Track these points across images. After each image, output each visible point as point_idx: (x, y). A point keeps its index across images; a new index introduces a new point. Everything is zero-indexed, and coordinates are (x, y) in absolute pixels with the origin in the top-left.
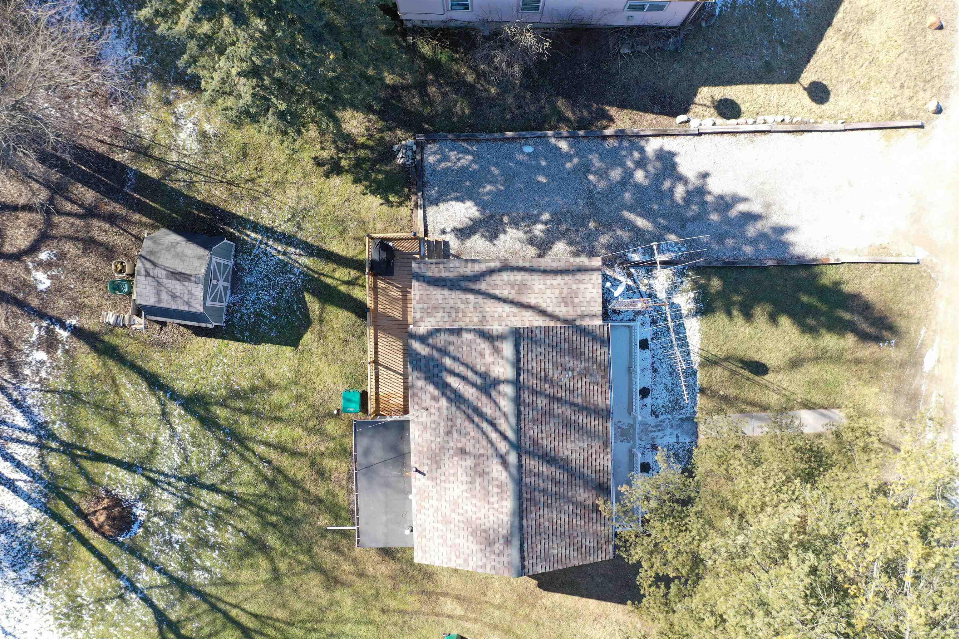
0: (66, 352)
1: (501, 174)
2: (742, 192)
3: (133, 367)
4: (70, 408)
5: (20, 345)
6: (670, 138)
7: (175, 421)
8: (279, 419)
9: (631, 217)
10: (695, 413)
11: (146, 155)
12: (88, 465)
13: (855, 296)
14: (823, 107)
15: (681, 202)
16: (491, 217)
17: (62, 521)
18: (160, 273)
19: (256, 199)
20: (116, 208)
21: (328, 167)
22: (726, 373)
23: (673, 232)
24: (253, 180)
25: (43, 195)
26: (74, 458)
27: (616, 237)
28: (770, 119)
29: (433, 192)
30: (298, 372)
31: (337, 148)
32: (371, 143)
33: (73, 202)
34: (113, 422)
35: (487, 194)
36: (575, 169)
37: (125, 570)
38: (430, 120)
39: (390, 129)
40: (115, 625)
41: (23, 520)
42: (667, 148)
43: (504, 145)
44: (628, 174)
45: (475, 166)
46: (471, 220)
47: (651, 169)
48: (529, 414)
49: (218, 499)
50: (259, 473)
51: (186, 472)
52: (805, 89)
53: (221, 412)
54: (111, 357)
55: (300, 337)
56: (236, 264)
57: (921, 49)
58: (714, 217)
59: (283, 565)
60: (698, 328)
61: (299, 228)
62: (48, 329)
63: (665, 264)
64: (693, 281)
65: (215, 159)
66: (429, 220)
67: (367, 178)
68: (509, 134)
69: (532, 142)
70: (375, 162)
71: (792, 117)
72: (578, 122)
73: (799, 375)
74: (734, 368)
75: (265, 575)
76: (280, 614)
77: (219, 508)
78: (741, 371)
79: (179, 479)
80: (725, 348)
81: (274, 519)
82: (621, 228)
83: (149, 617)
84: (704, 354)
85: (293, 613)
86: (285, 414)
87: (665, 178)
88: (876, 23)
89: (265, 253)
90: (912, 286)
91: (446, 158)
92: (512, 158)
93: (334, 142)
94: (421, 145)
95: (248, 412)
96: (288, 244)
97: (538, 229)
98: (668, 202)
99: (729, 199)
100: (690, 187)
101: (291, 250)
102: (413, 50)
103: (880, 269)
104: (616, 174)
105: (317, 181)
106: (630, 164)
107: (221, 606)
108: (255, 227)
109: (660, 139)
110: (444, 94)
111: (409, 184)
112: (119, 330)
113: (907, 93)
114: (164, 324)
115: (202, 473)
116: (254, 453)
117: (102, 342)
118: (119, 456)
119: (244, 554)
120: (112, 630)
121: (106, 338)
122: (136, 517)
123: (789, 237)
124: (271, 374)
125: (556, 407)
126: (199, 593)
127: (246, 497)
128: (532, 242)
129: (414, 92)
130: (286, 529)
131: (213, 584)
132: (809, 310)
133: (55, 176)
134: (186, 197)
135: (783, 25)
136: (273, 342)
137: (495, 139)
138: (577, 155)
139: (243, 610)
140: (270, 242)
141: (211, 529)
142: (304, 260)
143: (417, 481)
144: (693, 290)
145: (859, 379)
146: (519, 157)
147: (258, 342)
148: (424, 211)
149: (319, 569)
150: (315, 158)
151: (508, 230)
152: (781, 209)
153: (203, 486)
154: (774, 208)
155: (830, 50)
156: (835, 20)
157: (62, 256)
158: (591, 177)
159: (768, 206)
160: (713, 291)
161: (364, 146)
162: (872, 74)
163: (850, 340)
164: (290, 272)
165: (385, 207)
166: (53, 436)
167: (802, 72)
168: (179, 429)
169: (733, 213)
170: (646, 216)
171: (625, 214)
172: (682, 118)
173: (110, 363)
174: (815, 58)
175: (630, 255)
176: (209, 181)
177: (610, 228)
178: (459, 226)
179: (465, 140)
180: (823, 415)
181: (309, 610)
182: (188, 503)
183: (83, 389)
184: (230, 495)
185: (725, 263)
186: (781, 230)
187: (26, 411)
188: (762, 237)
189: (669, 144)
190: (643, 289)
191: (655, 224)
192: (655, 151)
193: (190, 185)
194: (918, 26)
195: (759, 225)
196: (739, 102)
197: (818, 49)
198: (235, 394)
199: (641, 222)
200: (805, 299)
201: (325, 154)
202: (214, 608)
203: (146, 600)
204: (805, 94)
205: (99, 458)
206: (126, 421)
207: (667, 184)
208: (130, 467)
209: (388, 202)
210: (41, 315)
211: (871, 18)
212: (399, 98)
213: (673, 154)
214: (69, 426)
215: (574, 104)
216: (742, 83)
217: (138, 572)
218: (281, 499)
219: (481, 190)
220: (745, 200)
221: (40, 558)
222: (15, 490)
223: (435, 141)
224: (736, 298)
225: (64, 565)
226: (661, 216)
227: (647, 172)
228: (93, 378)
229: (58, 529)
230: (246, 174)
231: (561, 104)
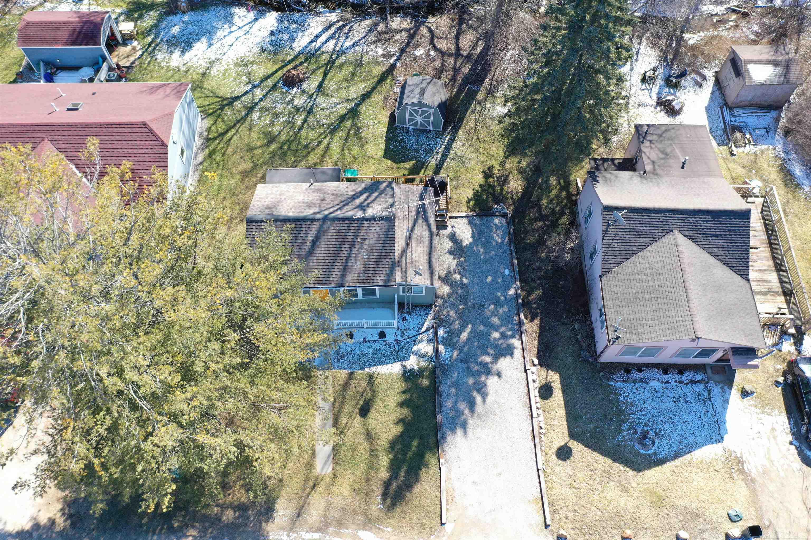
0: (382, 62)
1: (490, 257)
2: (489, 399)
3: (374, 88)
4: (352, 63)
5: (387, 44)
6: (522, 353)
7: (344, 105)
8: (343, 149)
9: (468, 329)
10: (335, 368)
11: (488, 94)
12: (323, 70)
13: (417, 479)
14: (554, 457)
15: (479, 360)
16: (463, 251)
17: (293, 60)
18: (424, 85)
19: (468, 140)
20: (459, 80)
21: (488, 172)
22: (361, 390)
23: (458, 355)
24: (478, 139)
25: (464, 53)
26: (327, 64)
27: (455, 321)
28: (541, 418)
29: (477, 221)
30: (369, 158)
31: (500, 177)
32: (504, 193)
33: (461, 64)
34: (346, 80)
35: (478, 249)
36: (496, 298)
37: (264, 84)
38: (521, 222)
39: (513, 203)
40: (235, 80)
41: (295, 45)
42: (515, 351)
43: (508, 259)
44: (497, 328)
45: (494, 243)
46: (461, 241)
47: (500, 342)
48: (343, 227)
49: (299, 123)
50: (312, 141)
51: (315, 109)
52: (566, 444)
53: (348, 124)
54: (380, 79)
55: (389, 159)
56: (430, 131)
57: (605, 525)
58: (471, 381)
59: (257, 152)
60: (393, 372)
61: (453, 159)
62: (394, 55)
63: (436, 351)
64: (426, 368)
65: (489, 122)
66: (459, 220)
67: (482, 191)
68: (515, 261)
69: (512, 274)
70: (493, 195)
71: (543, 434)
72: (527, 302)
73: (359, 439)
74: (365, 395)
75: (253, 144)
76: (230, 150)
77: (294, 123)
78: (363, 400)
79: (311, 107)
80: (379, 389)
81: (285, 147)
82: (460, 324)
83: (236, 94)
84: (375, 375)
85: (229, 157)
86: (346, 152)
87: (495, 350)
88: (620, 493)
89: (437, 143)
90: (424, 521)
91: (498, 228)
92: (501, 263)
93: (503, 175)
94: (504, 215)
95: (348, 136)
96: (442, 155)
97: (457, 277)
98: (479, 352)
99: (483, 390)
100: (490, 366)
101: (440, 156)
102: (562, 213)
103: (436, 497)
104: (496, 321)
105: (480, 167)
106: (503, 329)
107: (238, 125)
108: (452, 140)
109: (521, 347)
110: (537, 230)
111: (481, 210)
112: (393, 82)
113: (571, 515)
114: (396, 100)
115: (314, 116)
116: (324, 138)
117: (388, 76)
118: (326, 82)
119: (266, 135)
120: (232, 79)
121: (390, 77)
122: (292, 89)
123: (460, 432)
124: (368, 146)
125: (347, 246)
126: (247, 115)
127: (299, 136)
128: (449, 273)
129: (537, 215)
130: (279, 153)
131: (251, 121)
132: (407, 446)
133: (475, 57)
134: (467, 111)
135: (609, 429)
136: (386, 147)
137: (511, 254)
138: (506, 299)
139: (234, 134)
140: (443, 146)
141: (282, 120)
142: (434, 161)
143: (306, 185)
144: (419, 368)
145: (354, 482)
146: (502, 267)
147: (386, 140)
148: (465, 217)
149: (255, 167)
150: (493, 167)
151: (456, 261)
152: (478, 426)
153: (307, 116)
154: (478, 422)
155: (596, 461)
156: (618, 464)
157: (433, 60)
158: (492, 307)
159: (480, 416)
160: (419, 381)
161: (502, 190)
162: (582, 490)
163: (384, 475)
164: (426, 154)
165: (466, 199)
166: (338, 57)
167: (577, 441)
168: (339, 107)
169: (475, 393)
170: (469, 340)
171: (470, 326)
172: (536, 362)
173: (376, 79)
174: (589, 451)
175: (442, 329)
176: (477, 121)
177: (459, 317)
178: (457, 235)
179: (509, 238)
180: (329, 456)
181: (230, 164)
182: (297, 110)
183: (363, 68)
184: (301, 128)
185: (438, 387)
186: (464, 426)
187: (351, 47)
188: (459, 413)
189: (518, 353)
190: (419, 337)
191: (464, 344)
192: (513, 344)
193: (474, 112)
194: (622, 523)
195: (467, 411)
196: (551, 399)
197: (595, 453)
198: (358, 129)
199: (464, 335)
200: (415, 443)
201: (495, 171)
202: (238, 121)
203: (246, 93)
204: (563, 443)
205: (325, 74)
206: (345, 84)
207: (491, 351)
208: (320, 87)
209: (469, 201)
210: (402, 52)
211: (624, 489)
212: (532, 207)
213: (512, 355)
214: (343, 63)
215: (539, 299)
216: (565, 401)
217: (262, 89)
218: (297, 150)
219: (480, 246)
220: (484, 402)
221: (275, 51)
222: (311, 42)
223: (507, 223)
224: (415, 396)
225: (269, 60)
226: (469, 348)
227: (499, 339)
228: (369, 72)
229: (289, 58)
230: (481, 136)
231: (539, 292)
